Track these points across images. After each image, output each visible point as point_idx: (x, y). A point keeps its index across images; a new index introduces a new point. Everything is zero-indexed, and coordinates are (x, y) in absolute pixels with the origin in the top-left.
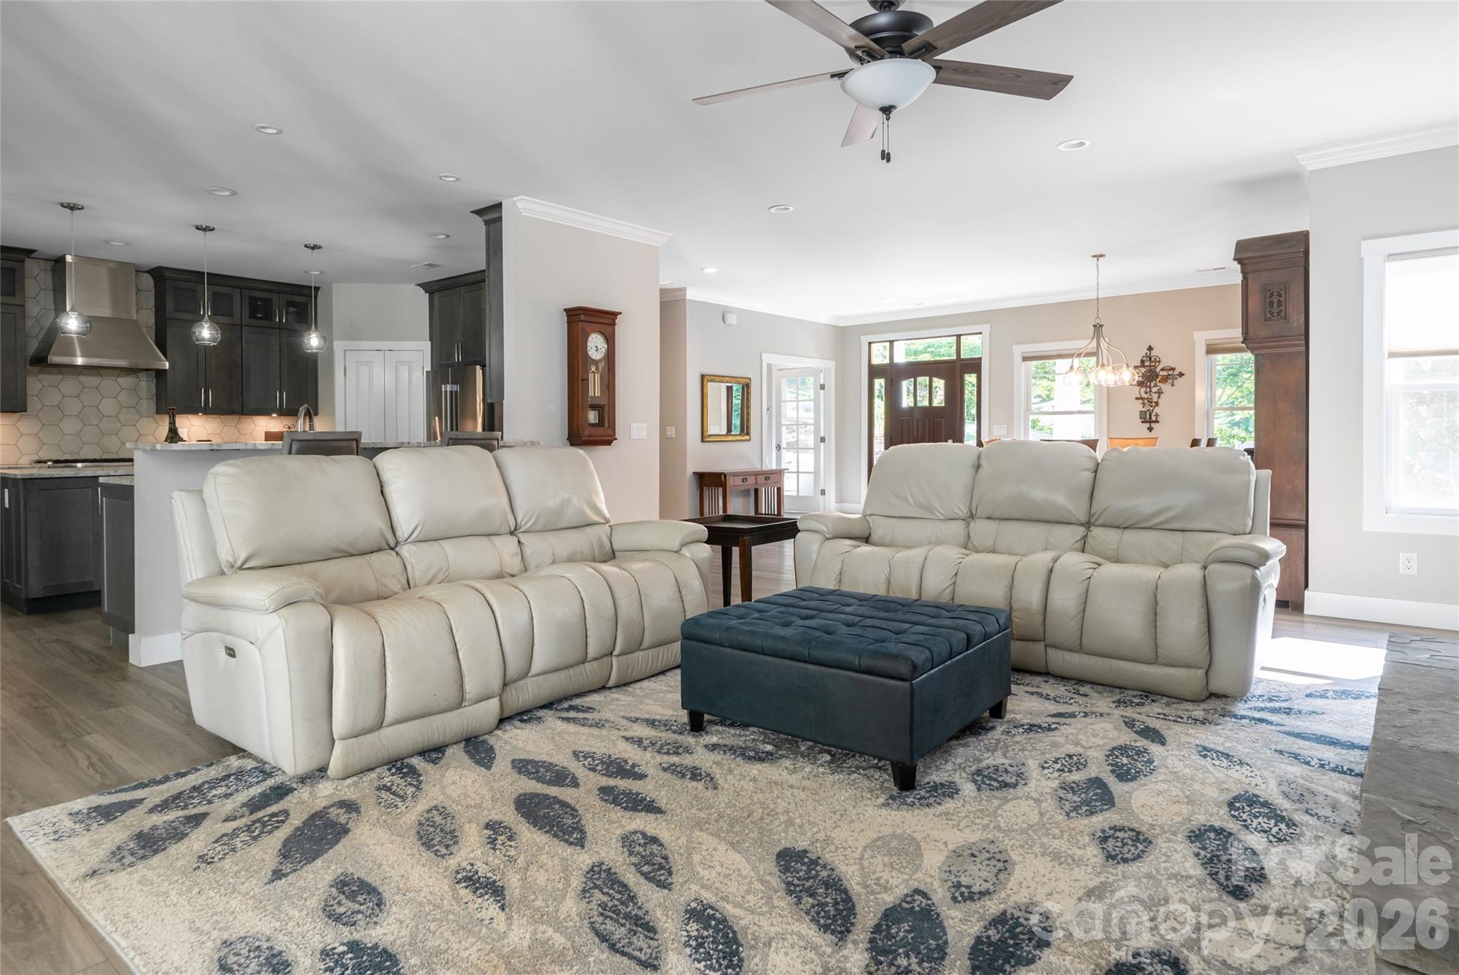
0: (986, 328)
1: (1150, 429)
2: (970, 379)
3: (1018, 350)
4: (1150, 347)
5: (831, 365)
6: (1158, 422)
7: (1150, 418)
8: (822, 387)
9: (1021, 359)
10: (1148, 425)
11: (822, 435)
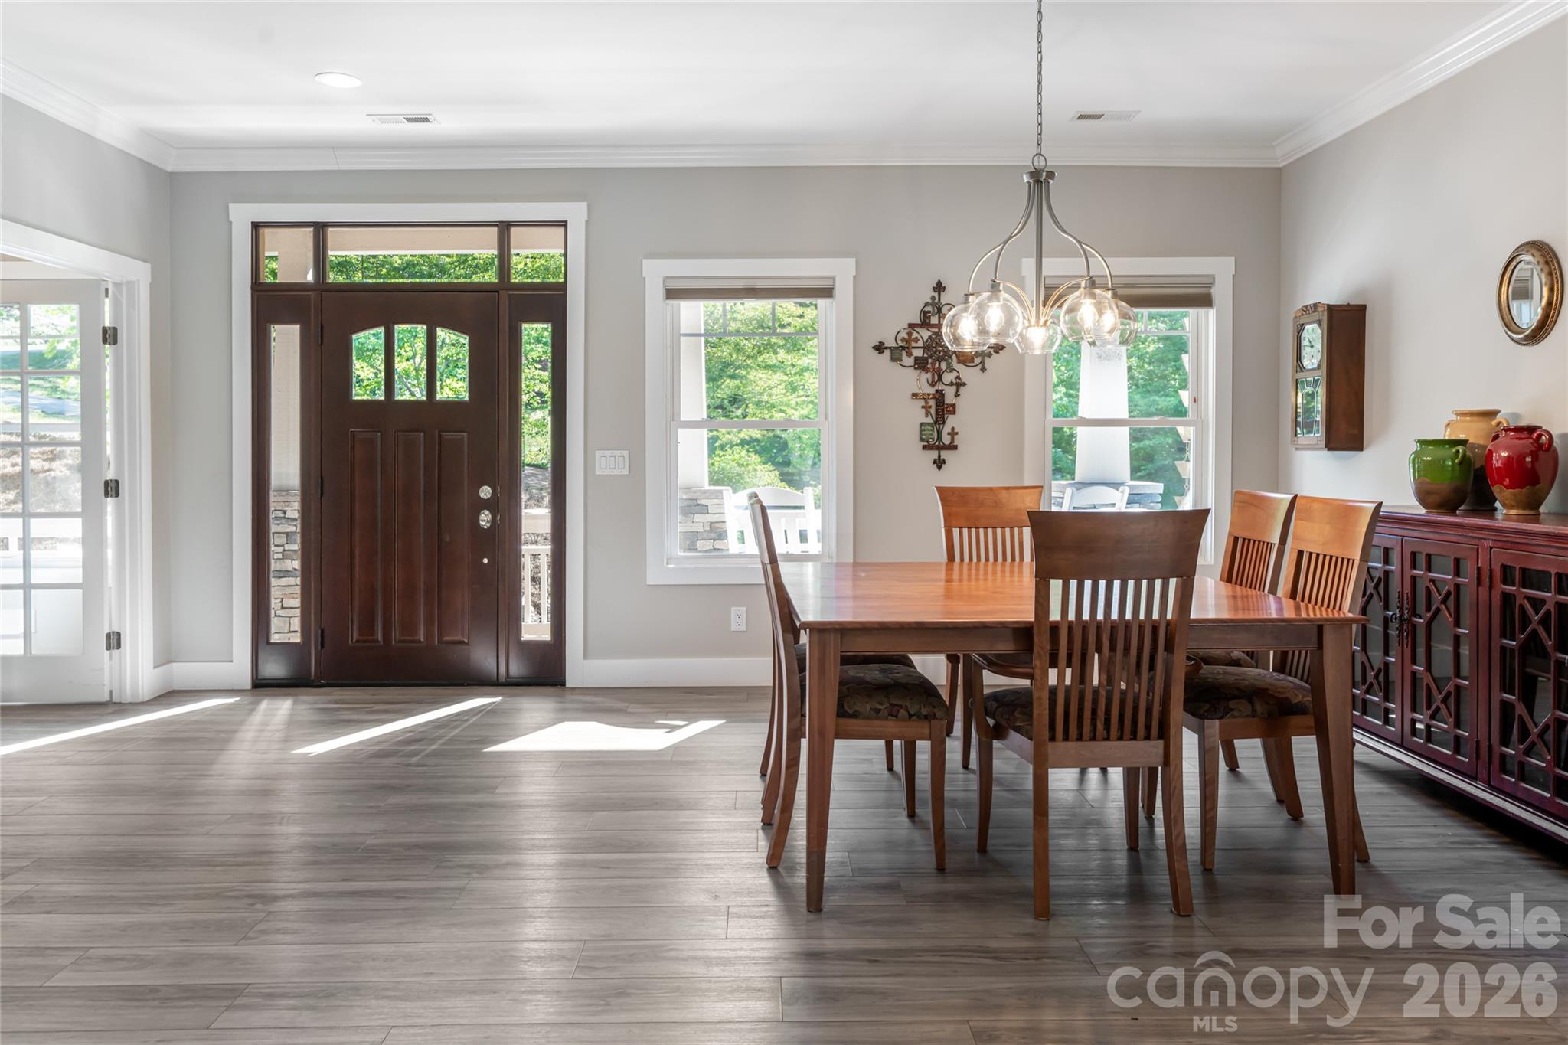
0: (575, 213)
1: (939, 463)
2: (535, 336)
3: (657, 272)
4: (939, 284)
5: (140, 273)
6: (955, 448)
7: (939, 438)
8: (110, 336)
9: (661, 293)
10: (934, 454)
11: (110, 475)
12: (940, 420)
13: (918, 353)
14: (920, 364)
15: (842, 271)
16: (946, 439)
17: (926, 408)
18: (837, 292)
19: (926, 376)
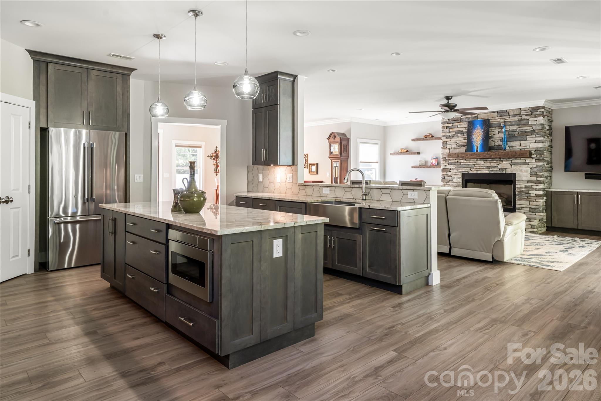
10: (216, 173)
12: (217, 168)
13: (214, 157)
14: (214, 159)
15: (203, 144)
16: (218, 171)
17: (215, 166)
18: (202, 147)
19: (215, 161)
